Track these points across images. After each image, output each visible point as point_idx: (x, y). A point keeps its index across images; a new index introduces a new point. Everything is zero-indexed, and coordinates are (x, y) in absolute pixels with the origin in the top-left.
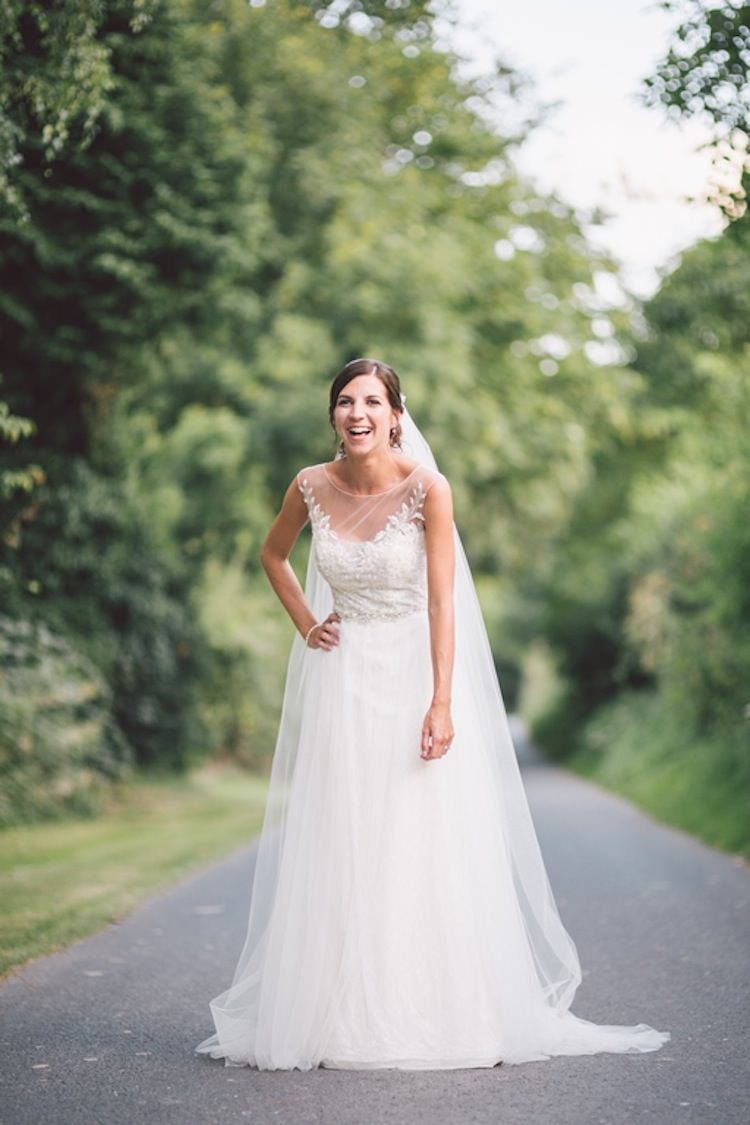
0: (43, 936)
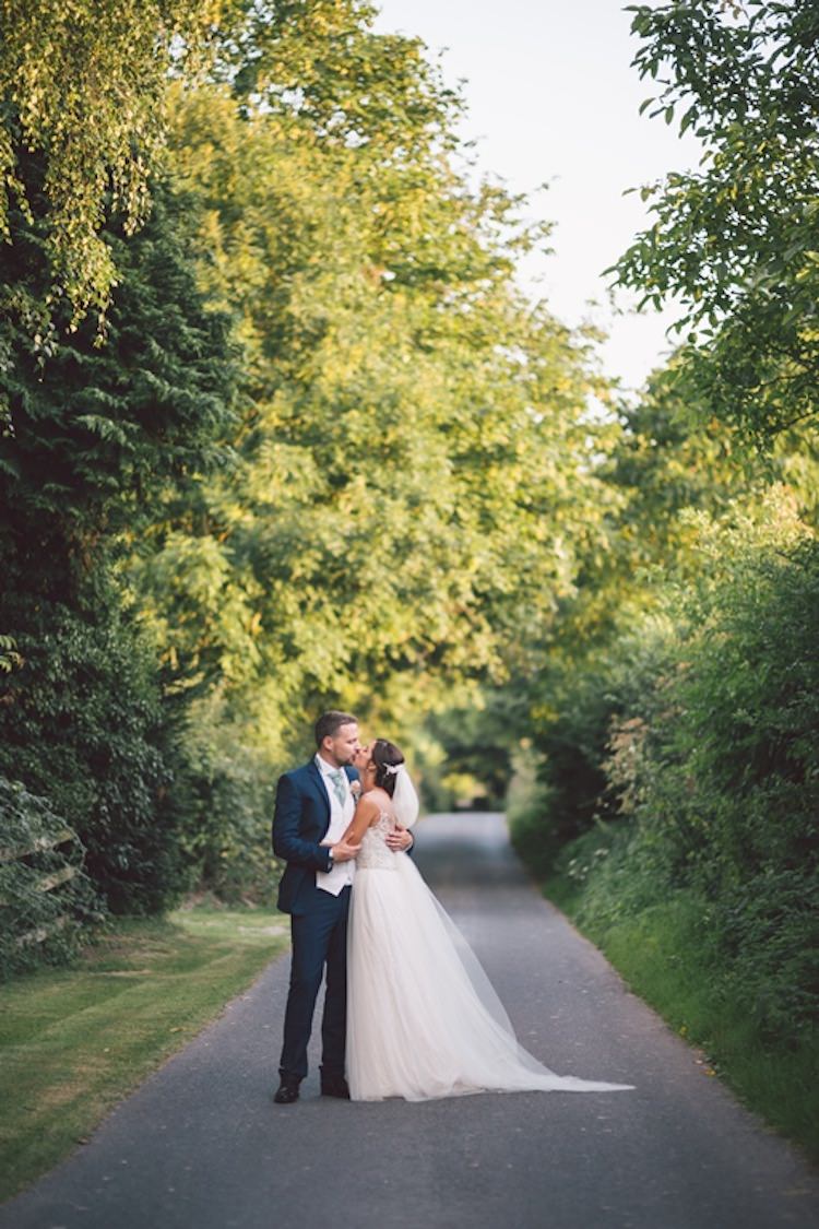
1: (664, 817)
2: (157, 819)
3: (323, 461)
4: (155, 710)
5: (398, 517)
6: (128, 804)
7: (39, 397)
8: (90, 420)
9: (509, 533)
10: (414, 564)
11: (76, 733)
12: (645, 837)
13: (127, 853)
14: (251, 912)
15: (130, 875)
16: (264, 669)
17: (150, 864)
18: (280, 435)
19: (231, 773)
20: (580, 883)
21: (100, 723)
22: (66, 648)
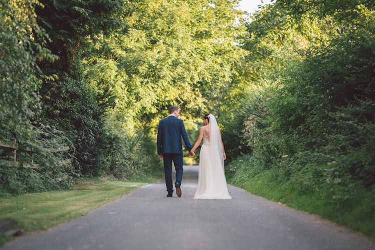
0: (62, 218)
1: (262, 147)
2: (97, 145)
3: (149, 36)
4: (97, 108)
5: (174, 53)
6: (87, 139)
7: (59, 2)
8: (77, 8)
9: (210, 62)
10: (179, 70)
11: (70, 114)
12: (256, 154)
13: (87, 155)
14: (126, 181)
15: (88, 162)
16: (129, 104)
17: (94, 159)
18: (135, 27)
19: (119, 136)
20: (234, 172)
21: (78, 112)
22: (66, 86)
